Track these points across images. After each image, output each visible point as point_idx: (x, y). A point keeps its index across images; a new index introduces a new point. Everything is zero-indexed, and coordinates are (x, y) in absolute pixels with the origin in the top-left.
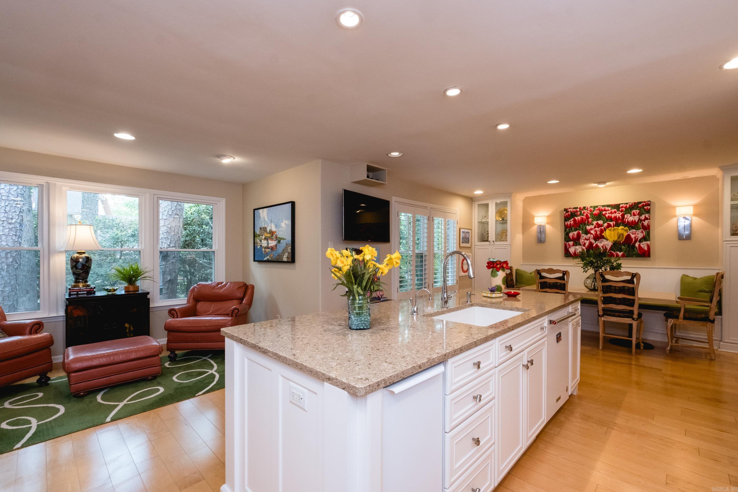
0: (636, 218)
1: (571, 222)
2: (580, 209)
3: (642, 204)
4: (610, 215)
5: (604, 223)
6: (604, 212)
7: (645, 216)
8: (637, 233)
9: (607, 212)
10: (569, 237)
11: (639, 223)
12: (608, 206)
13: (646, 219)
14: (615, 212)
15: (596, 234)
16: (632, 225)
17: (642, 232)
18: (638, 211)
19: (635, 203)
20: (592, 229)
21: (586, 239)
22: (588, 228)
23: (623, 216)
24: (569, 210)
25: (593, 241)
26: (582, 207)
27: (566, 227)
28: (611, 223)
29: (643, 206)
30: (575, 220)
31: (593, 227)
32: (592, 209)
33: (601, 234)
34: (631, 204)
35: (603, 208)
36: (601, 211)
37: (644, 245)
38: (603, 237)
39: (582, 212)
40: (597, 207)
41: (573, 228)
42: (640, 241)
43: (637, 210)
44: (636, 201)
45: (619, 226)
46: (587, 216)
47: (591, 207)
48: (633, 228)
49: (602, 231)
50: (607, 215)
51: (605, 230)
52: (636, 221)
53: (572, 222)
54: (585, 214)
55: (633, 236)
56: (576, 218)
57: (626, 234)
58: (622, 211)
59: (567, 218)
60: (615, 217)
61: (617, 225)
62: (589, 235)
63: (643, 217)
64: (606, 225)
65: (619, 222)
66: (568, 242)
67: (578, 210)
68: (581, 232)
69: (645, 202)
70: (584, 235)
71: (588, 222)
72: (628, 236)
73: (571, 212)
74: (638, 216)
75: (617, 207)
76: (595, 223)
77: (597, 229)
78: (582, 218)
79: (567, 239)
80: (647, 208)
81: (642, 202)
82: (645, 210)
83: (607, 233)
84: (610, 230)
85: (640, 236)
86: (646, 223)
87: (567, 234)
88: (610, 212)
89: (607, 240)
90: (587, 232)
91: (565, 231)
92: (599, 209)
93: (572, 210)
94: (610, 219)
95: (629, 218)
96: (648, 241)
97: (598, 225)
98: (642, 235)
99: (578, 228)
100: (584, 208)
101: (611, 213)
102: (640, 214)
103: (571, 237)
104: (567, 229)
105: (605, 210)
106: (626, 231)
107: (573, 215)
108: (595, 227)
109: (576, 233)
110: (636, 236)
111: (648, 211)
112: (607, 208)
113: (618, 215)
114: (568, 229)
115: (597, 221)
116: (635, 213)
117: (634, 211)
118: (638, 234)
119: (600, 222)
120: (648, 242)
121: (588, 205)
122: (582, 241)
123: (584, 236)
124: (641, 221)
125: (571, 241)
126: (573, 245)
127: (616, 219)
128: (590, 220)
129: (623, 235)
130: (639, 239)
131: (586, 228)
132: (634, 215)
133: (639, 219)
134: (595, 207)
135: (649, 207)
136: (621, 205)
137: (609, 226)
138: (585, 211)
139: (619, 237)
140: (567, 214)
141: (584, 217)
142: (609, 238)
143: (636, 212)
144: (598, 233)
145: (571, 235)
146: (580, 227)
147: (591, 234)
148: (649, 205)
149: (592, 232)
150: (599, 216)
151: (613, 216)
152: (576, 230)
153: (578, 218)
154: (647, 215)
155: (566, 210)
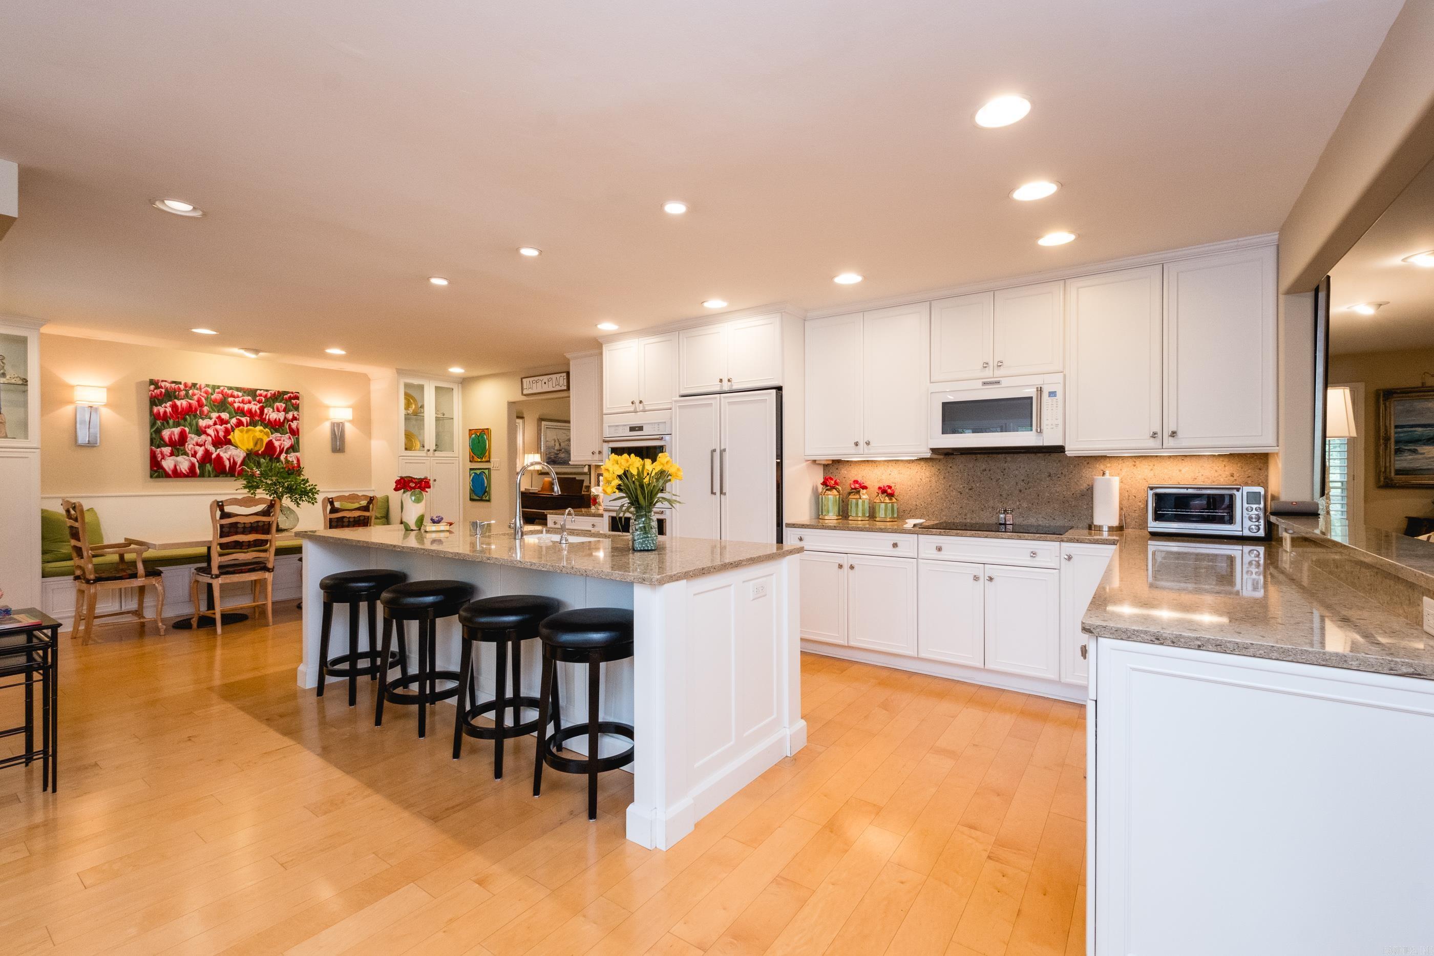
0: (281, 416)
1: (166, 408)
2: (186, 385)
3: (289, 395)
4: (241, 405)
5: (231, 418)
6: (231, 399)
7: (293, 415)
8: (282, 439)
9: (237, 400)
10: (162, 438)
11: (285, 424)
12: (238, 389)
13: (294, 418)
14: (250, 402)
15: (217, 436)
16: (276, 426)
17: (290, 438)
18: (284, 405)
19: (278, 392)
20: (209, 427)
21: (198, 444)
22: (202, 423)
23: (262, 409)
24: (163, 384)
25: (211, 448)
26: (190, 382)
27: (155, 417)
28: (244, 419)
29: (290, 398)
30: (174, 407)
31: (211, 422)
32: (210, 390)
33: (225, 437)
34: (273, 392)
35: (230, 392)
36: (226, 396)
37: (292, 458)
38: (229, 442)
39: (191, 392)
40: (219, 387)
41: (171, 422)
42: (287, 453)
43: (282, 404)
44: (281, 390)
45: (255, 426)
46: (199, 401)
47: (207, 386)
48: (277, 431)
49: (227, 432)
50: (236, 405)
51: (233, 430)
52: (281, 421)
53: (169, 410)
54: (196, 398)
55: (277, 444)
56: (178, 403)
57: (266, 440)
58: (260, 402)
59: (154, 401)
60: (250, 411)
61: (253, 423)
62: (203, 437)
63: (290, 416)
64: (234, 421)
65: (257, 419)
66: (159, 447)
67: (182, 387)
68: (187, 429)
69: (292, 393)
70: (193, 436)
71: (202, 412)
72: (270, 444)
73: (166, 389)
74: (283, 413)
75: (252, 393)
76: (214, 415)
77: (218, 427)
78: (190, 404)
79: (156, 440)
80: (296, 402)
81: (288, 393)
82: (293, 405)
83: (236, 436)
84: (242, 431)
85: (287, 444)
86: (294, 425)
87: (156, 432)
88: (240, 399)
89: (236, 447)
90: (200, 432)
91: (153, 424)
92: (222, 393)
93: (168, 385)
94: (240, 411)
95: (272, 414)
96: (297, 452)
97: (222, 422)
98: (290, 444)
99: (182, 422)
100: (194, 385)
101: (243, 402)
102: (286, 410)
103: (167, 439)
104: (157, 422)
105: (232, 396)
106: (267, 434)
107: (170, 395)
108: (215, 424)
109: (177, 431)
110: (281, 444)
111: (296, 407)
112: (236, 393)
113: (255, 407)
114: (159, 423)
115: (218, 412)
116: (279, 407)
117: (278, 404)
118: (284, 441)
119: (225, 416)
120: (298, 454)
121: (201, 381)
122: (189, 446)
123: (193, 439)
124: (288, 421)
125: (166, 445)
126: (172, 454)
127: (250, 413)
128: (206, 409)
129: (262, 440)
130: (285, 449)
131: (197, 424)
132: (278, 410)
133: (285, 418)
134: (214, 387)
135: (298, 402)
136: (258, 392)
137: (240, 424)
138: (196, 391)
139: (256, 444)
140: (157, 391)
141: (194, 403)
142: (239, 444)
143: (281, 406)
144: (221, 434)
145: (166, 433)
146: (185, 420)
147: (208, 435)
148: (297, 398)
149: (210, 431)
150: (222, 405)
151: (246, 407)
152: (177, 425)
153: (181, 403)
154: (296, 413)
155: (154, 383)
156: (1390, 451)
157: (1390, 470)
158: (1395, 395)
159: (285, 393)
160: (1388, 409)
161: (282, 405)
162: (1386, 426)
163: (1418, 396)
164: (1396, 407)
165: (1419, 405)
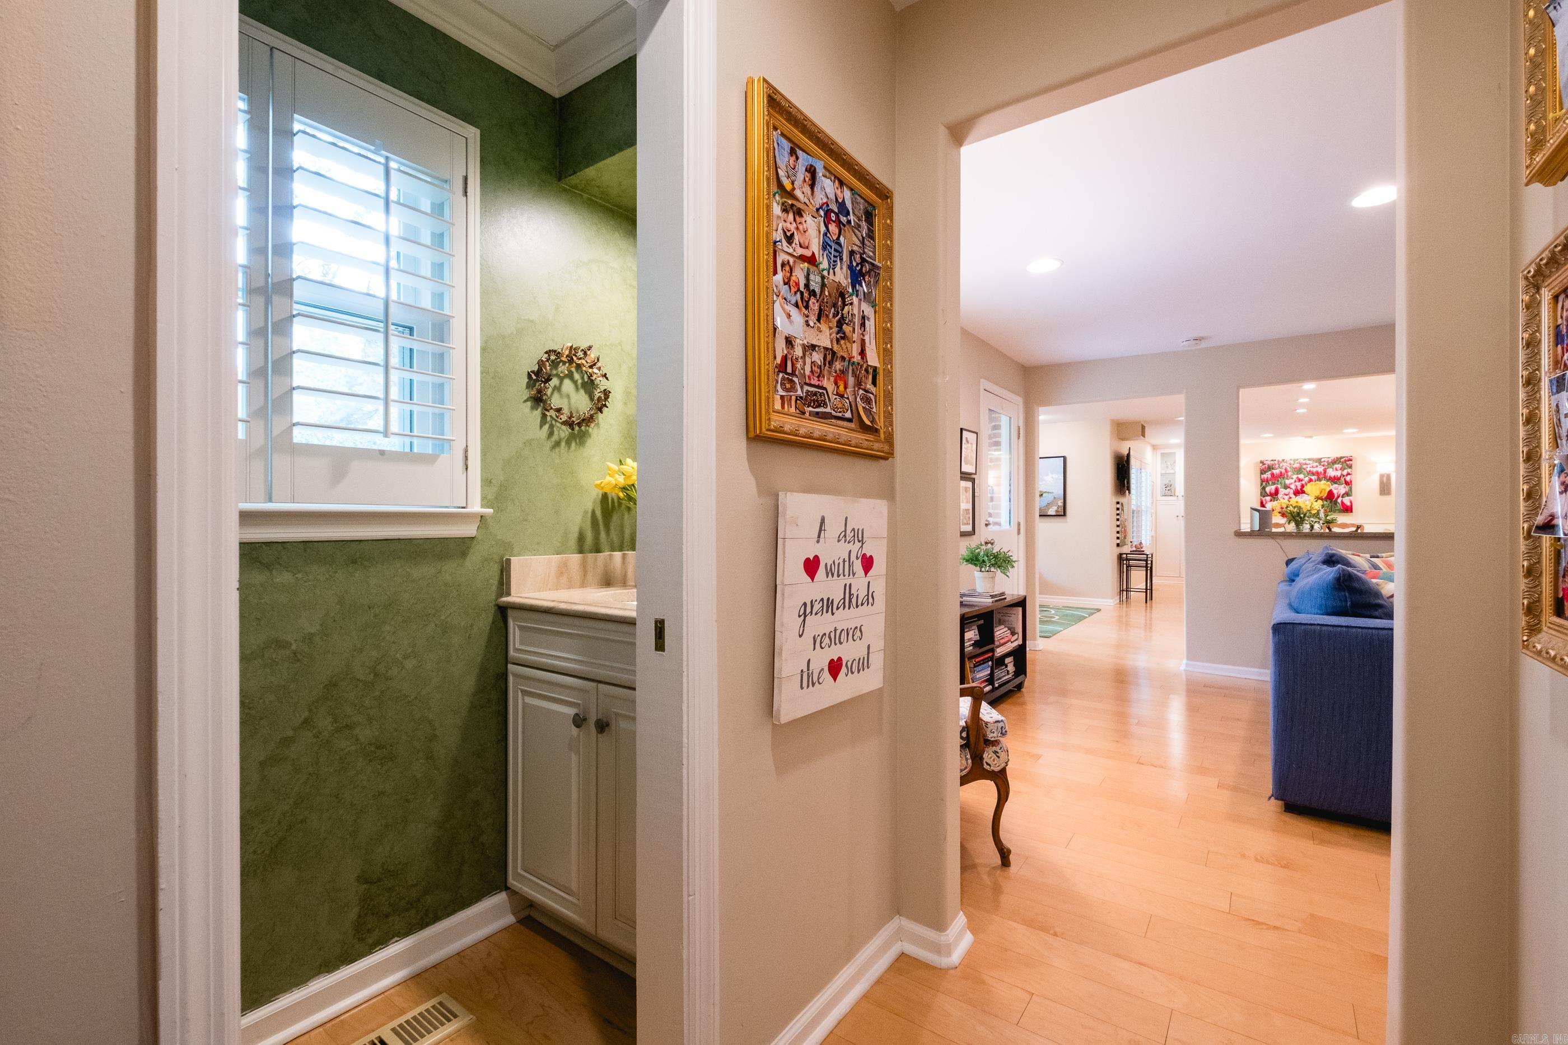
0: (1338, 474)
1: (1268, 475)
2: (1278, 461)
3: (1344, 459)
4: (1312, 469)
5: (1305, 477)
6: (1304, 466)
9: (1309, 466)
10: (1266, 492)
11: (1342, 478)
12: (1309, 460)
13: (1348, 474)
14: (1317, 467)
15: (1296, 489)
16: (1335, 480)
17: (1345, 487)
18: (1341, 466)
19: (1337, 457)
20: (1291, 484)
21: (1285, 495)
22: (1288, 482)
23: (1325, 471)
24: (1266, 462)
25: (1293, 497)
26: (1281, 460)
27: (1262, 481)
28: (1313, 478)
29: (1345, 461)
30: (1272, 474)
31: (1293, 481)
32: (1292, 462)
33: (1301, 489)
34: (1333, 458)
35: (1304, 462)
36: (1302, 464)
37: (1347, 501)
38: (1303, 492)
39: (1281, 465)
40: (1297, 460)
41: (1270, 482)
42: (1343, 497)
44: (1339, 456)
45: (1320, 481)
46: (1286, 470)
47: (1291, 460)
48: (1335, 483)
49: (1303, 486)
50: (1308, 469)
51: (1306, 484)
52: (1339, 476)
53: (1269, 476)
54: (1284, 468)
55: (1335, 492)
56: (1275, 471)
57: (1328, 489)
58: (1324, 465)
59: (1263, 472)
61: (1319, 480)
62: (1288, 490)
63: (1345, 472)
64: (1307, 479)
65: (1321, 476)
66: (1264, 497)
67: (1276, 462)
68: (1279, 486)
69: (1347, 458)
70: (1282, 489)
71: (1287, 476)
72: (1331, 493)
73: (1268, 465)
74: (1340, 471)
75: (1319, 461)
76: (1295, 477)
77: (1297, 483)
78: (1281, 472)
79: (1264, 493)
80: (1349, 463)
81: (1343, 457)
82: (1347, 465)
83: (1308, 488)
84: (1312, 485)
85: (1342, 491)
86: (1348, 478)
87: (1264, 488)
88: (1311, 465)
89: (1308, 495)
90: (1286, 487)
91: (1262, 484)
92: (1299, 463)
93: (1269, 462)
94: (1311, 473)
95: (1331, 473)
96: (1350, 496)
97: (1300, 480)
98: (1345, 491)
99: (1276, 482)
100: (1283, 460)
101: (1313, 467)
102: (1342, 469)
103: (1268, 492)
104: (1265, 483)
105: (1306, 464)
106: (1329, 486)
107: (1270, 468)
108: (1295, 482)
109: (1273, 487)
110: (1339, 491)
111: (1350, 467)
112: (1308, 462)
113: (1320, 469)
114: (1264, 484)
115: (1297, 474)
116: (1338, 468)
117: (1336, 465)
118: (1340, 489)
119: (1301, 476)
120: (1351, 498)
121: (1287, 458)
122: (1280, 496)
123: (1282, 491)
124: (1344, 476)
125: (1268, 496)
126: (1271, 501)
127: (1317, 473)
128: (1290, 473)
129: (1325, 490)
130: (1341, 495)
131: (1285, 483)
132: (1336, 470)
133: (1342, 474)
134: (1295, 460)
135: (1351, 462)
136: (1323, 460)
137: (1311, 480)
138: (1284, 464)
139: (1321, 492)
140: (1264, 467)
141: (1283, 471)
142: (1309, 493)
144: (1299, 488)
145: (1268, 489)
146: (1278, 481)
147: (1291, 489)
148: (1351, 460)
149: (1293, 486)
150: (1300, 470)
151: (1315, 470)
152: (1274, 484)
153: (1276, 472)
154: (1349, 470)
155: (1262, 462)
159: (1341, 458)
161: (1339, 466)
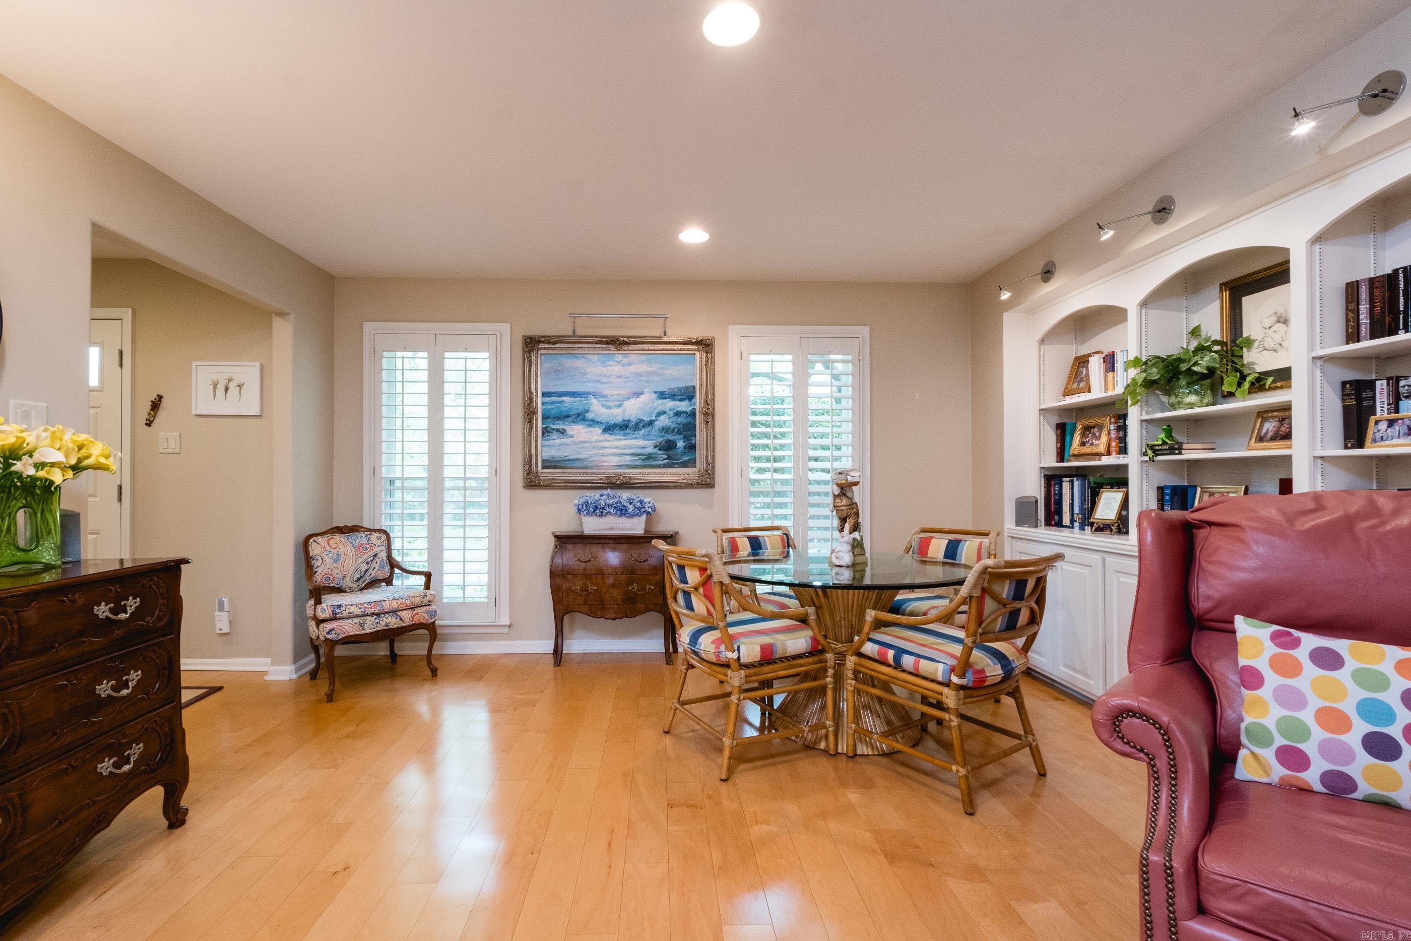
156: (536, 431)
157: (536, 459)
158: (541, 346)
160: (533, 366)
162: (531, 393)
163: (565, 349)
164: (542, 362)
165: (569, 362)
